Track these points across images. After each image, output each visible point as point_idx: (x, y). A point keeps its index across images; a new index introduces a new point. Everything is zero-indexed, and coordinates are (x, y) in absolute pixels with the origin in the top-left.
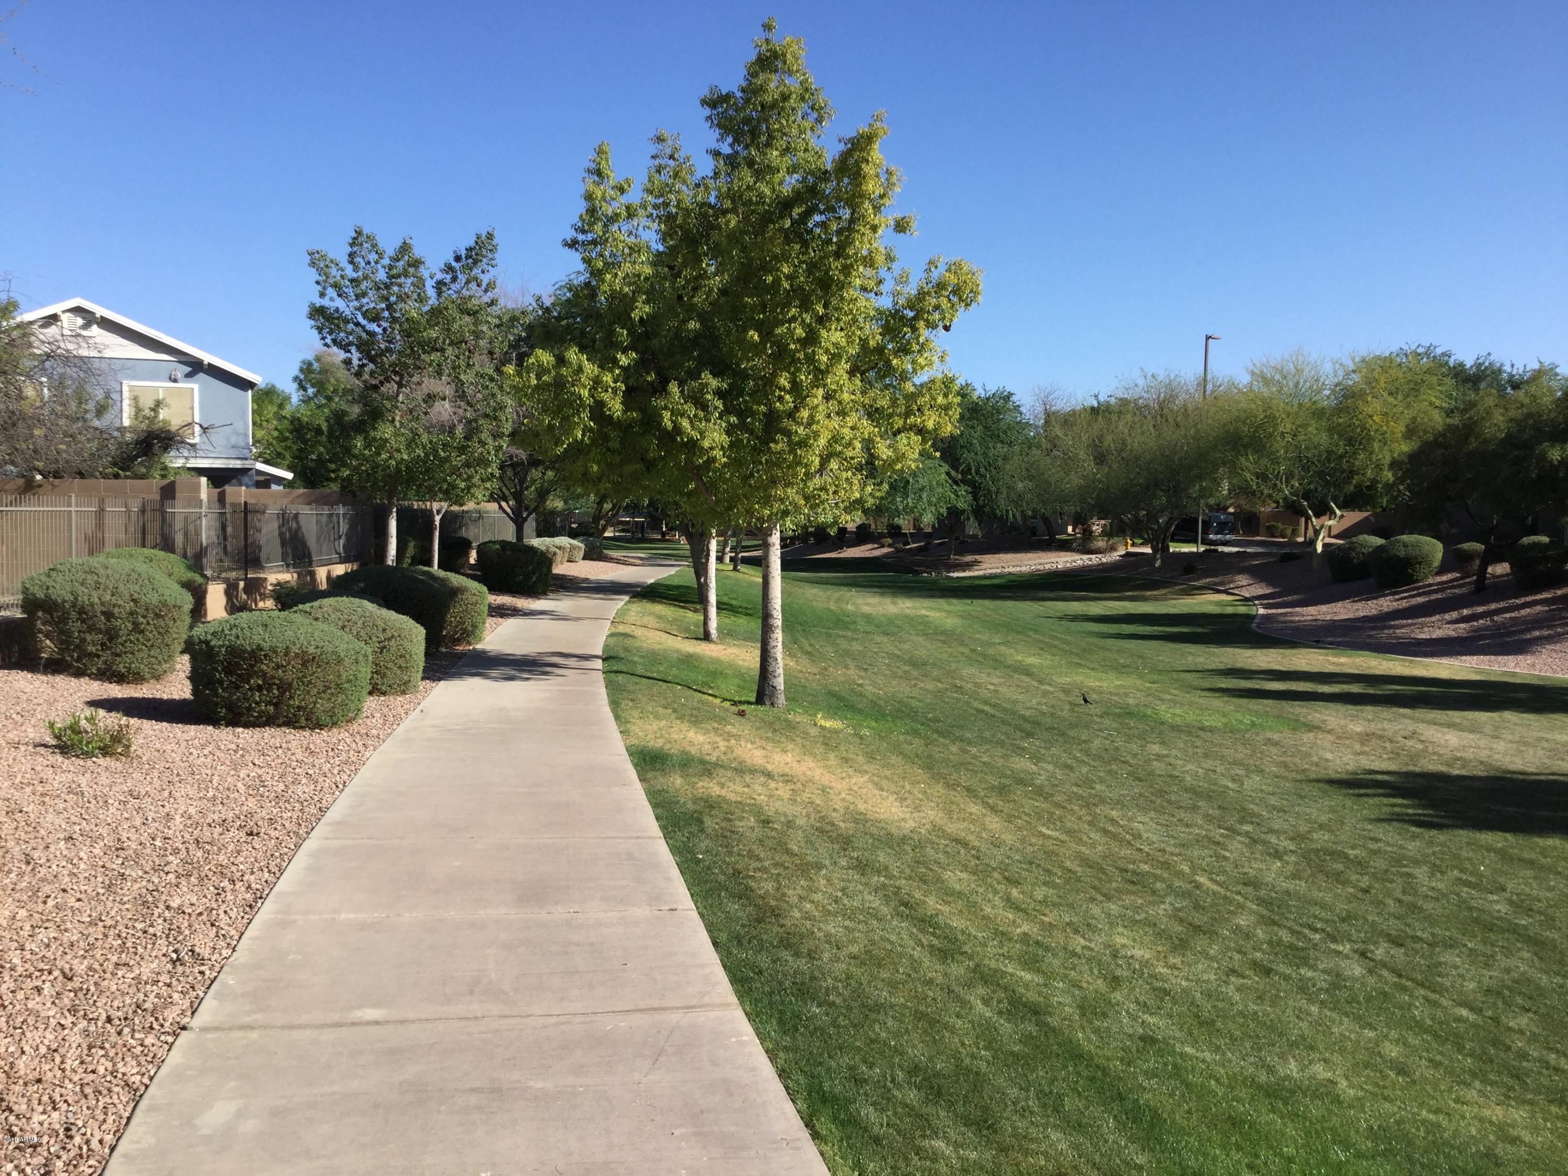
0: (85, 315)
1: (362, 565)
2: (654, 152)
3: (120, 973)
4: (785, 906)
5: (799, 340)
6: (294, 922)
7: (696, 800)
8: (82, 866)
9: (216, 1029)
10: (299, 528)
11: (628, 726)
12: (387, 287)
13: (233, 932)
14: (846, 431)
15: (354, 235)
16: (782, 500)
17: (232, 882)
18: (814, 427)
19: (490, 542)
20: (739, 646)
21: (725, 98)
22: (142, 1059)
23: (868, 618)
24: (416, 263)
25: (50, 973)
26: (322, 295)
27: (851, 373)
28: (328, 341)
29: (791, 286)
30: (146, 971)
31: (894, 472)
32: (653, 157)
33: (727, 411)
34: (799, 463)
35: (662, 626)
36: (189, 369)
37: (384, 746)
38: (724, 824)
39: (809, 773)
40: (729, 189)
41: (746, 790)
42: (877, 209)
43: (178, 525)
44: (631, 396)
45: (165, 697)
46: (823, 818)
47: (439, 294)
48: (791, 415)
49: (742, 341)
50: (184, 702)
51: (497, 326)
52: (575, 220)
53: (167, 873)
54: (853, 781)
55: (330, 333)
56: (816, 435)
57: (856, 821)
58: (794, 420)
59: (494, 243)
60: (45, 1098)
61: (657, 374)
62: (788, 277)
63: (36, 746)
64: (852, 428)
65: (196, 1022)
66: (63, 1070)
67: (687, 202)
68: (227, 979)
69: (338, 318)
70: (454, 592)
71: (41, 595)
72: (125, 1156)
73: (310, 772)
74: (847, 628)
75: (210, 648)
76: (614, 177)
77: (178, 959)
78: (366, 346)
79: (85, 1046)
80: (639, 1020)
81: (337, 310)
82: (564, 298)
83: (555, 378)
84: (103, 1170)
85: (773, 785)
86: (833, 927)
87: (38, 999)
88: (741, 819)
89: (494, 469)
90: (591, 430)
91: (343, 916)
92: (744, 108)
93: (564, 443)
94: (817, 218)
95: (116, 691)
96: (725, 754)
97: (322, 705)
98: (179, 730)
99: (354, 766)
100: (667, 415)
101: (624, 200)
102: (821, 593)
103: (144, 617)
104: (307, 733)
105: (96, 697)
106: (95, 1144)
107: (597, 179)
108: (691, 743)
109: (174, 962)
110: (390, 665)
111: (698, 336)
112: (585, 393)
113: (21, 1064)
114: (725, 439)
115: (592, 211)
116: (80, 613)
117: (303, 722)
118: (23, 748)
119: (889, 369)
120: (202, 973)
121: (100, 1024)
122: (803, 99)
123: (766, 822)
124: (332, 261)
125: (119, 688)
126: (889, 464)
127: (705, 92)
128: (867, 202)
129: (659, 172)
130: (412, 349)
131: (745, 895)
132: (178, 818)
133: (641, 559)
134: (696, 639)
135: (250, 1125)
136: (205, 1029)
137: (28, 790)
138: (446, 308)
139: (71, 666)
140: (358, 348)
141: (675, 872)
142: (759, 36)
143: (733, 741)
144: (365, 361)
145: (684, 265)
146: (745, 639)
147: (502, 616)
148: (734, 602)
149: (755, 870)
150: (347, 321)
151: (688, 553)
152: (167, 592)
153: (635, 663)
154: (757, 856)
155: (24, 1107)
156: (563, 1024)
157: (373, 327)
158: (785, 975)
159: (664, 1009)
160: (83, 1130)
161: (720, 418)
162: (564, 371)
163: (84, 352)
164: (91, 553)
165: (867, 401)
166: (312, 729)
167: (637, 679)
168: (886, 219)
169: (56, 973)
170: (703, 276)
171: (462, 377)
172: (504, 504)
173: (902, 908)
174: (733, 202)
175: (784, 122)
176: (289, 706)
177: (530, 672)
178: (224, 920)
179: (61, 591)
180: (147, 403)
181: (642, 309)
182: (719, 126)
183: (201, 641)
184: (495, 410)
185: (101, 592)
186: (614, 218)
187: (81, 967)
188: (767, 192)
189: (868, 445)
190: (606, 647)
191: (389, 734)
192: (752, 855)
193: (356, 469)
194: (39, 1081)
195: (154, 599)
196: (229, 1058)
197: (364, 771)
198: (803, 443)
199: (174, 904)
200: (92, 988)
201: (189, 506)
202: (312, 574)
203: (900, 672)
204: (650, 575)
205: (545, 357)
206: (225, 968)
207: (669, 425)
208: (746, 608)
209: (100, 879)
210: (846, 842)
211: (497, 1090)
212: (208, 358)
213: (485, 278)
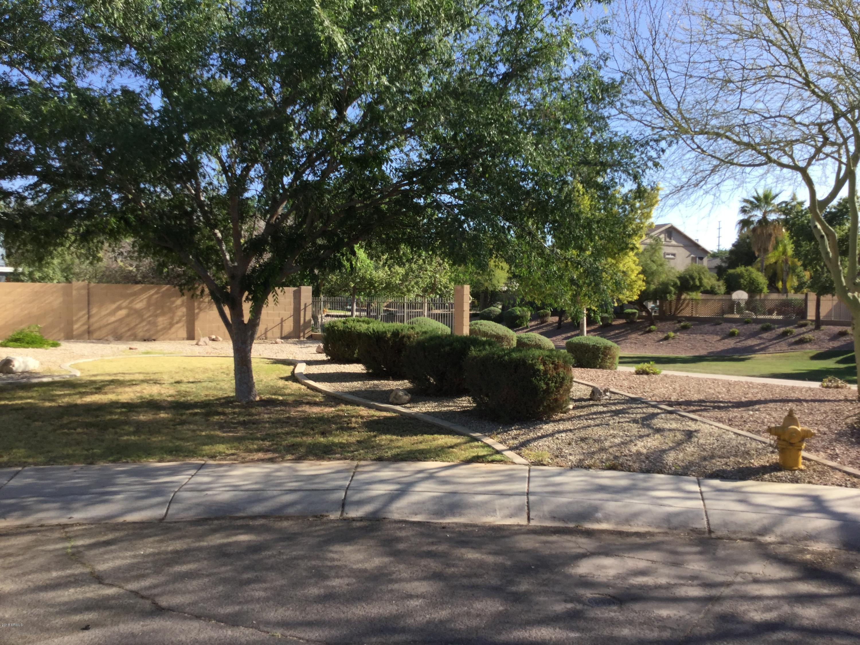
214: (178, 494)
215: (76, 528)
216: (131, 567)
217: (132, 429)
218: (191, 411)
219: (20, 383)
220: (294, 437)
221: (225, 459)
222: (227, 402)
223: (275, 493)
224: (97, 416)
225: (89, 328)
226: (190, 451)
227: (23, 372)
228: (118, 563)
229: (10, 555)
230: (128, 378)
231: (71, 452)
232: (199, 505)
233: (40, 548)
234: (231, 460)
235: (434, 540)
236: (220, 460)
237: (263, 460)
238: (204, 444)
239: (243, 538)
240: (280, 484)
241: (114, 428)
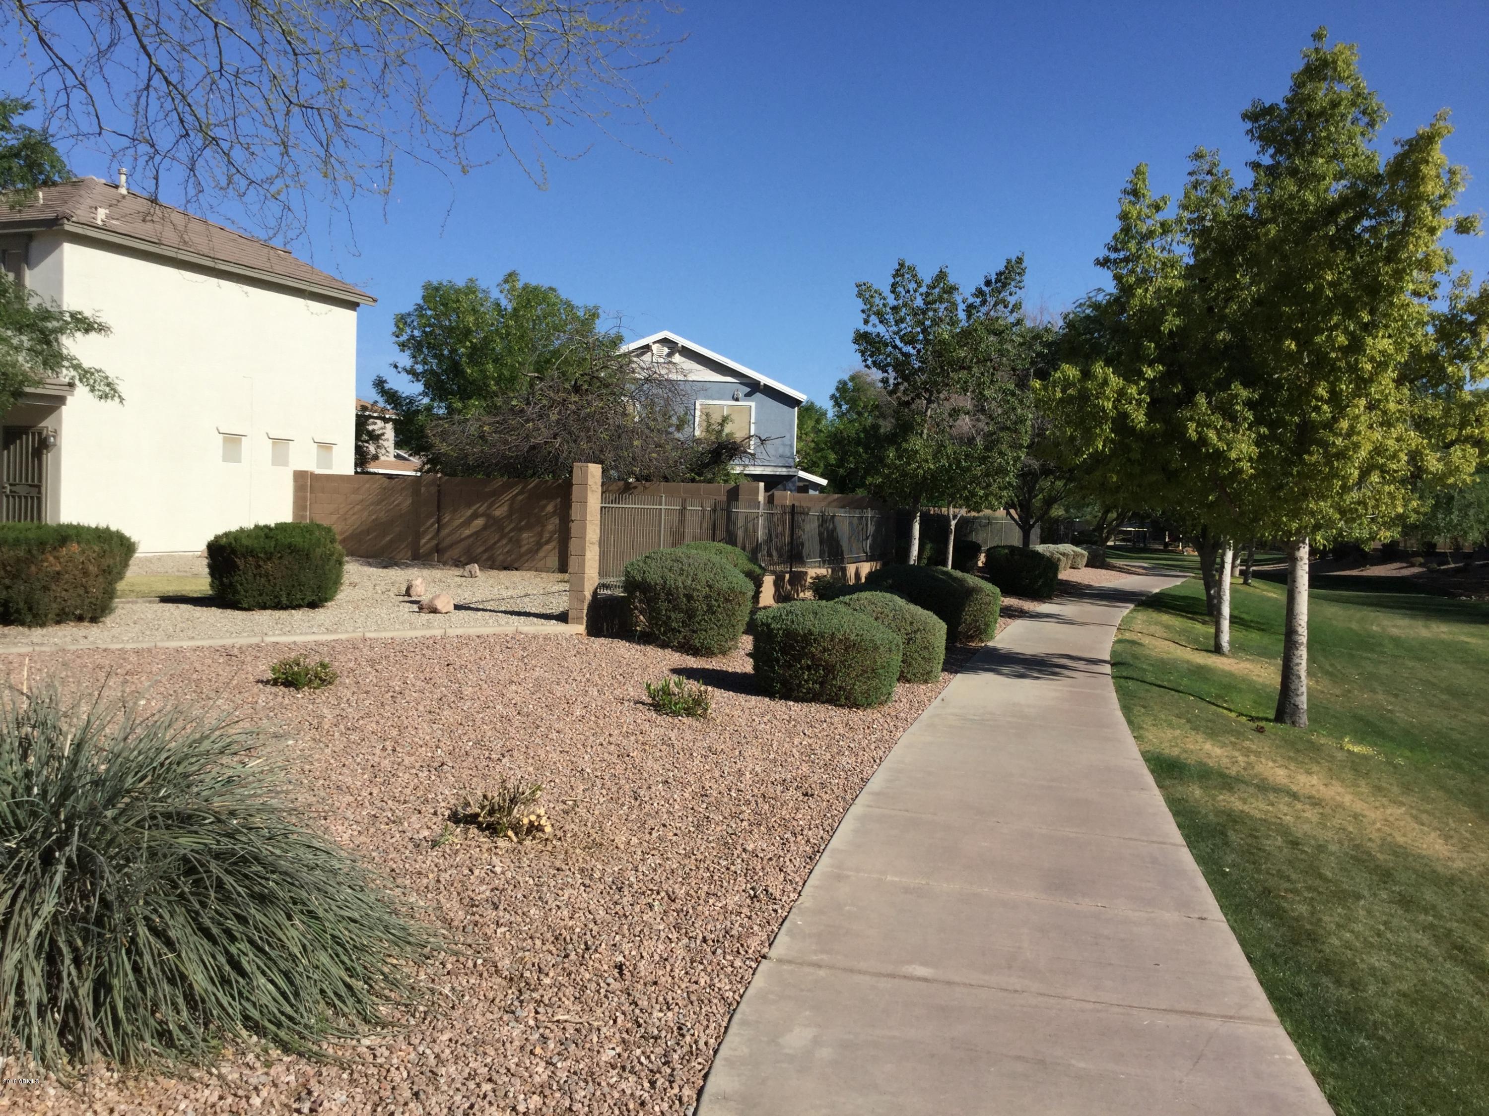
0: (671, 345)
1: (884, 565)
2: (1190, 170)
3: (711, 901)
4: (1322, 932)
5: (1341, 348)
6: (848, 877)
7: (1218, 813)
8: (677, 807)
9: (790, 962)
10: (835, 528)
11: (1141, 732)
12: (924, 313)
13: (797, 879)
14: (1391, 443)
15: (897, 267)
16: (1312, 513)
17: (794, 834)
18: (1355, 438)
19: (998, 546)
20: (1253, 661)
21: (1270, 110)
22: (733, 978)
23: (1396, 641)
24: (951, 290)
25: (658, 893)
26: (866, 322)
27: (1399, 382)
28: (869, 362)
29: (1334, 294)
30: (732, 901)
31: (1444, 486)
32: (1190, 174)
33: (1259, 421)
34: (1336, 476)
35: (1170, 636)
36: (748, 390)
37: (912, 729)
38: (1249, 841)
39: (1338, 798)
40: (1269, 200)
41: (1271, 808)
42: (1435, 210)
43: (740, 522)
44: (1154, 409)
45: (730, 670)
46: (1357, 847)
47: (969, 316)
48: (1330, 425)
49: (1278, 351)
50: (745, 675)
51: (1021, 345)
52: (1109, 239)
53: (742, 821)
54: (1389, 811)
55: (871, 356)
56: (1356, 446)
57: (1395, 854)
58: (1331, 430)
59: (1023, 266)
60: (661, 999)
61: (1184, 386)
62: (1331, 284)
63: (636, 703)
64: (1398, 440)
65: (774, 953)
66: (673, 978)
67: (1224, 215)
68: (795, 919)
69: (879, 342)
70: (969, 592)
71: (639, 578)
72: (726, 1059)
73: (852, 745)
74: (1373, 650)
75: (770, 630)
76: (1151, 195)
77: (755, 896)
78: (901, 366)
79: (688, 959)
80: (1174, 1020)
81: (878, 334)
82: (1082, 315)
83: (1079, 391)
84: (710, 1068)
85: (1299, 806)
86: (1377, 960)
87: (650, 914)
88: (1268, 837)
89: (1011, 478)
90: (1112, 441)
91: (889, 878)
92: (1288, 118)
93: (1084, 453)
94: (1366, 223)
95: (693, 662)
96: (1245, 769)
97: (859, 687)
98: (742, 699)
99: (889, 744)
100: (1192, 426)
101: (1159, 217)
102: (1341, 612)
103: (716, 600)
104: (846, 711)
105: (675, 666)
106: (701, 1044)
107: (1133, 199)
108: (1209, 756)
109: (752, 899)
110: (916, 655)
111: (1228, 346)
112: (1109, 405)
113: (642, 965)
114: (1254, 451)
115: (1126, 230)
116: (667, 594)
117: (843, 701)
118: (626, 704)
119: (1443, 376)
120: (775, 911)
121: (698, 942)
122: (1353, 104)
123: (1295, 844)
124: (876, 292)
125: (693, 659)
126: (1440, 478)
127: (1247, 106)
128: (1425, 204)
129: (1195, 188)
130: (942, 367)
131: (1277, 914)
132: (748, 775)
133: (1144, 568)
134: (1207, 651)
135: (825, 1053)
136: (780, 961)
137: (633, 738)
138: (976, 330)
139: (658, 638)
140: (895, 370)
141: (1202, 882)
142: (1308, 47)
143: (1252, 758)
144: (900, 380)
145: (1217, 276)
146: (1259, 655)
147: (1011, 616)
148: (1244, 616)
149: (1286, 891)
150: (886, 345)
151: (1199, 565)
152: (735, 580)
153: (1145, 670)
154: (1288, 876)
155: (646, 1003)
156: (1098, 1011)
157: (909, 349)
158: (1326, 1001)
159: (1200, 1014)
160: (692, 1031)
161: (1249, 429)
162: (1089, 385)
163: (673, 376)
164: (674, 545)
165: (1416, 411)
166: (850, 708)
167: (1147, 687)
168: (1447, 221)
169: (663, 894)
170: (1237, 286)
171: (986, 392)
172: (1012, 511)
173: (1455, 952)
174: (1273, 211)
175: (1333, 129)
176: (832, 685)
177: (1040, 671)
178: (790, 868)
179: (654, 576)
180: (716, 418)
181: (1171, 322)
182: (1260, 138)
183: (763, 624)
184: (1016, 423)
185: (684, 577)
186: (1150, 234)
187: (681, 892)
188: (1312, 199)
189: (1415, 456)
190: (1114, 653)
191: (916, 719)
192: (1280, 875)
193: (887, 477)
194: (655, 983)
195: (725, 585)
196: (802, 990)
197: (897, 750)
198: (1342, 455)
199: (750, 847)
200: (691, 911)
201: (750, 507)
202: (844, 570)
203: (1436, 701)
204: (1156, 585)
205: (1071, 371)
206: (793, 910)
207: (1194, 436)
208: (1258, 623)
209: (690, 819)
210: (1385, 875)
211: (1042, 1062)
212: (764, 380)
213: (1012, 300)
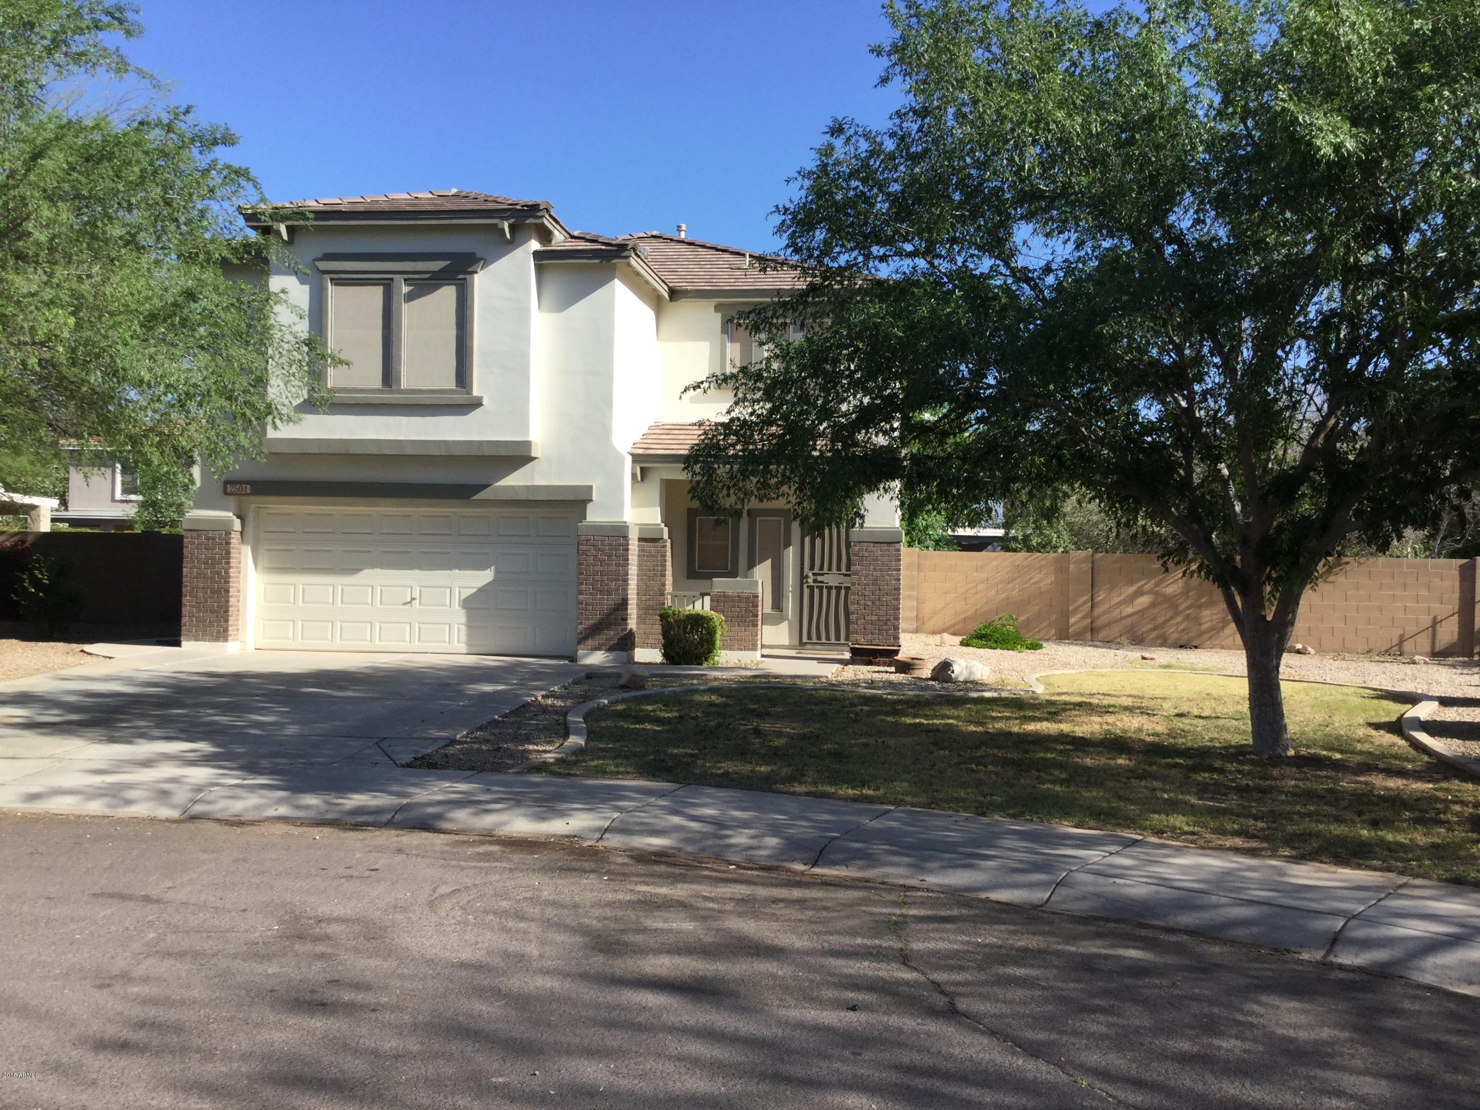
214: (1075, 874)
215: (920, 894)
216: (955, 954)
217: (1064, 776)
218: (1169, 760)
219: (954, 696)
220: (1317, 821)
221: (1177, 839)
222: (1236, 753)
223: (1223, 900)
224: (1027, 752)
225: (1092, 622)
226: (1127, 818)
227: (966, 682)
228: (942, 945)
229: (825, 908)
230: (1107, 701)
231: (963, 795)
232: (1098, 895)
233: (864, 908)
234: (1185, 841)
235: (1466, 1027)
236: (1168, 838)
237: (1237, 850)
238: (1155, 812)
239: (1134, 953)
240: (1238, 890)
241: (1038, 771)
